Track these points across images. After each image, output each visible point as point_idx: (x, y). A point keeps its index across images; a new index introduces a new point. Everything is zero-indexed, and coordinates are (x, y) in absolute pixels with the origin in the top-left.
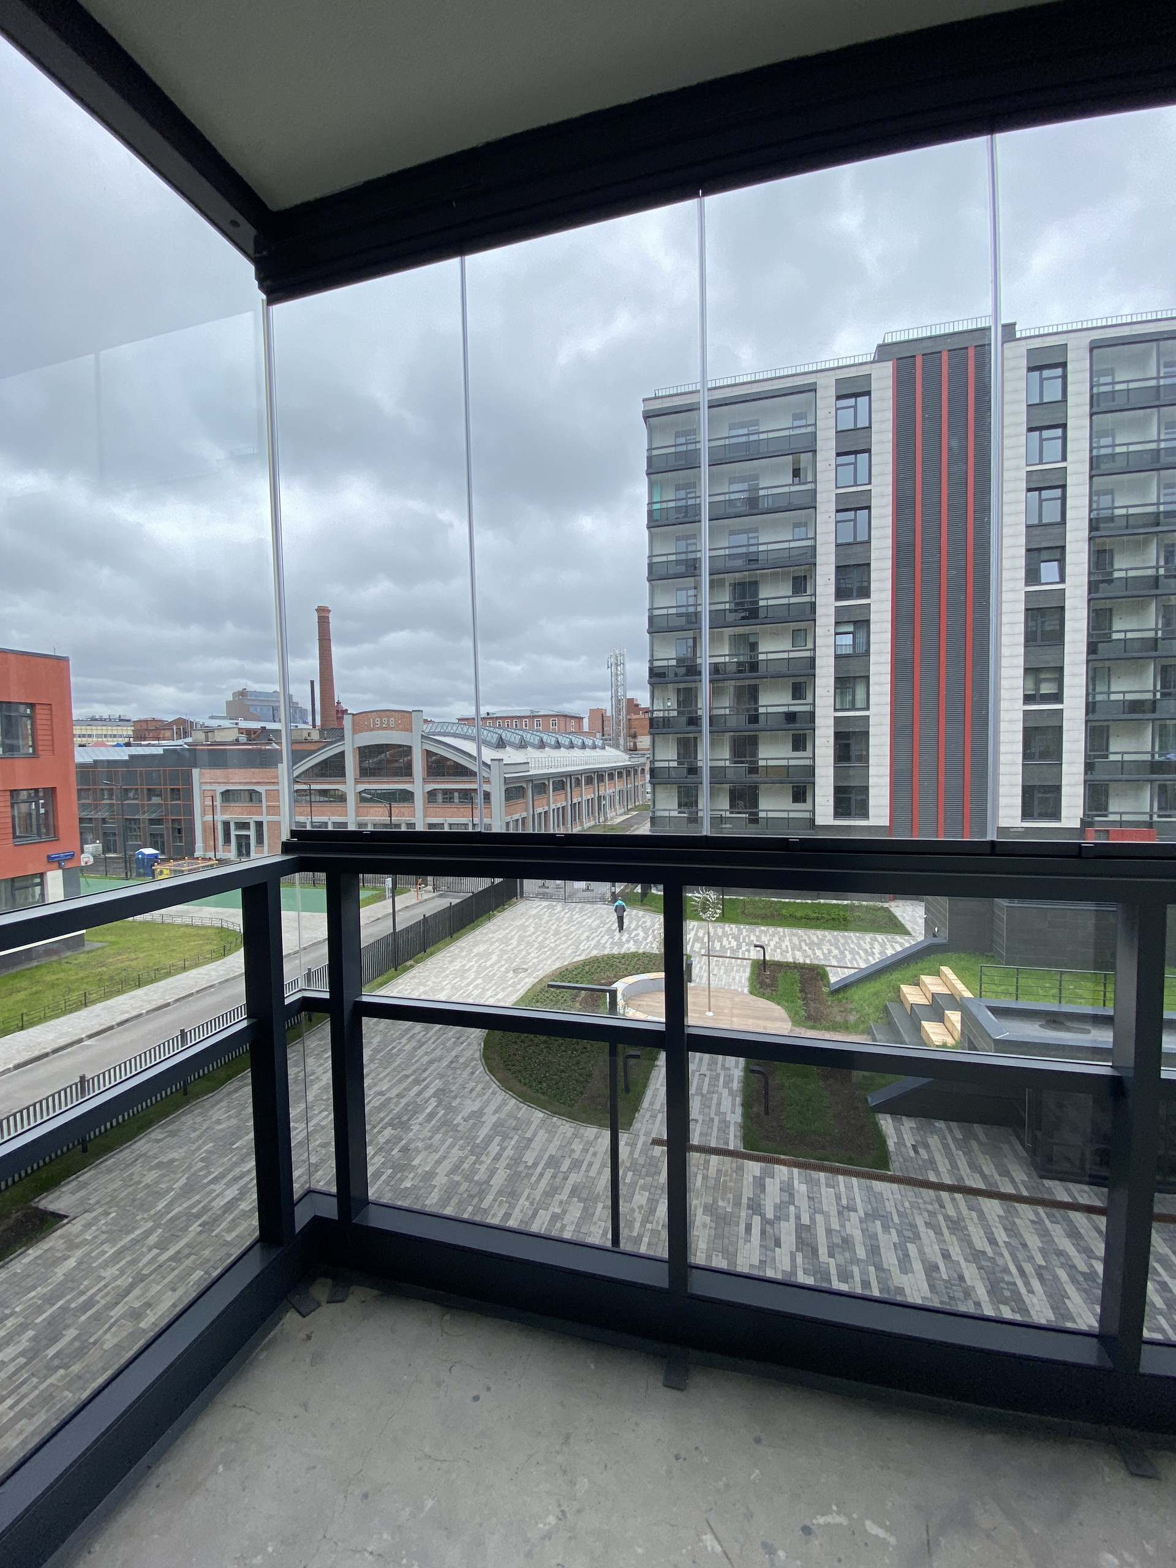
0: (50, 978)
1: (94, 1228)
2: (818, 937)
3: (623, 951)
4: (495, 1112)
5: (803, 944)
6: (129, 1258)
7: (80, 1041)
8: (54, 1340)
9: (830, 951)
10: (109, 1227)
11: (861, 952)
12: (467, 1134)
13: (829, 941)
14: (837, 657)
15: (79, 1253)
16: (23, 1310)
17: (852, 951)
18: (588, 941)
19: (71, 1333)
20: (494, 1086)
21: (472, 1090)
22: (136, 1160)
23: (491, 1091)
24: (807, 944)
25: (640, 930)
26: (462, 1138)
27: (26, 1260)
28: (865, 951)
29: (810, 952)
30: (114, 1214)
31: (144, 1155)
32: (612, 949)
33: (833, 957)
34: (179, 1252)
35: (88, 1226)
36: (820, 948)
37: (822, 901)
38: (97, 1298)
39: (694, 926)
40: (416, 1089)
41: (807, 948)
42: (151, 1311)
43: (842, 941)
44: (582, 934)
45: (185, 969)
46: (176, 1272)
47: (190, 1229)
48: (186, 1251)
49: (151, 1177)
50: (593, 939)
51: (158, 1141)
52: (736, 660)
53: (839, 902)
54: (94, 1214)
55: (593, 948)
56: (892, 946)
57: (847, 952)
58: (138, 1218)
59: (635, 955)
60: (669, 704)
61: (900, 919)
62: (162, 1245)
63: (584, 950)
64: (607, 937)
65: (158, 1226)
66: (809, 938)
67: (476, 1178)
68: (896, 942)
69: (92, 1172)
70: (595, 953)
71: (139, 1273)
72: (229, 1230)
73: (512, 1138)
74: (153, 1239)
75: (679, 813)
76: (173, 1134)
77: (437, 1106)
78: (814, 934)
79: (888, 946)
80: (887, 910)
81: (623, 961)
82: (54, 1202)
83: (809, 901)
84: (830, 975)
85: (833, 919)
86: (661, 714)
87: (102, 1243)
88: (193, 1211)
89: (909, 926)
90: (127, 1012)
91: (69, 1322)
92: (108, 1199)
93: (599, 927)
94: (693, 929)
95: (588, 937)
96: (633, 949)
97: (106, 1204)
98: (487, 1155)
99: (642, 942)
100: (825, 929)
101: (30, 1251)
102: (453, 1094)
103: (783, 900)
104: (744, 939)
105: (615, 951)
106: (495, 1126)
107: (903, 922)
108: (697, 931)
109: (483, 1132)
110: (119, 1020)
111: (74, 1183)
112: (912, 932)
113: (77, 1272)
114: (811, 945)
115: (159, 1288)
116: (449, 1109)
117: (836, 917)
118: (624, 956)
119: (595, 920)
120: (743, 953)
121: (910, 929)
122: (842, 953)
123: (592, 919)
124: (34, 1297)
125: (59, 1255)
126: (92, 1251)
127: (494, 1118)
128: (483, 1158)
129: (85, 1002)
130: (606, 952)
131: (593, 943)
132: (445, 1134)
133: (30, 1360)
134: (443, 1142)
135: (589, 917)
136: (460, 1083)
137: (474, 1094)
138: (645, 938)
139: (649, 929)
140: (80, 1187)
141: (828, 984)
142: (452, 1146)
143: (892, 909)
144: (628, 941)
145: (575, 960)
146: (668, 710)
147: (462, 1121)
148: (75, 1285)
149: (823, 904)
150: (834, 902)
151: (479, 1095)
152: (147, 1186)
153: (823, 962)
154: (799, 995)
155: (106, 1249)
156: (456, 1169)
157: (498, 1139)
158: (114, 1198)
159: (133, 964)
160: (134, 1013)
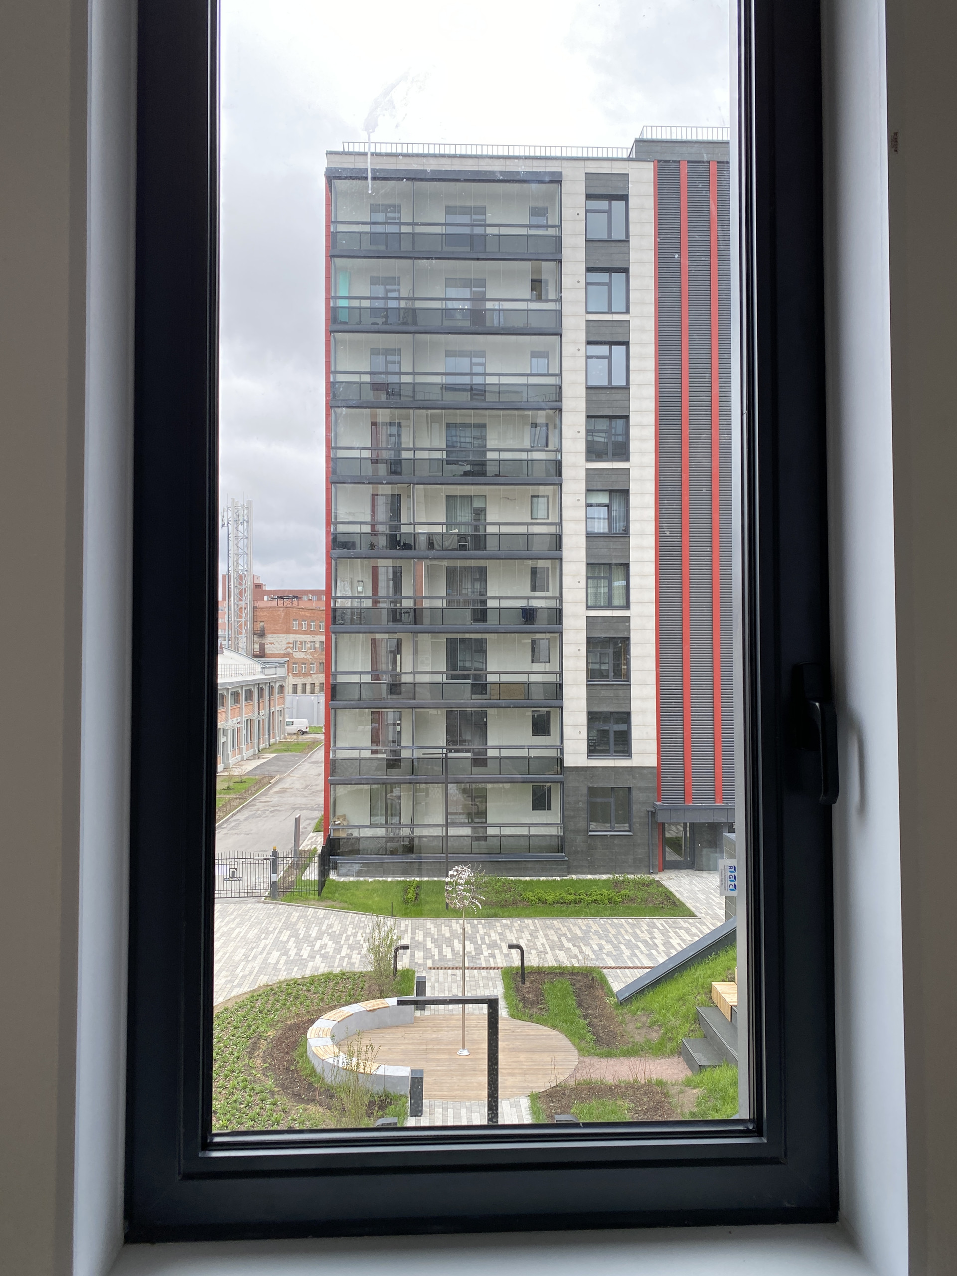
2: (580, 928)
3: (308, 973)
5: (563, 939)
9: (601, 948)
11: (640, 944)
13: (596, 932)
14: (590, 536)
17: (629, 945)
18: (248, 962)
24: (569, 940)
25: (326, 939)
28: (645, 942)
29: (575, 951)
32: (290, 970)
33: (607, 955)
36: (587, 944)
37: (574, 877)
39: (407, 926)
41: (570, 945)
43: (613, 931)
44: (234, 951)
50: (255, 958)
52: (456, 531)
53: (597, 877)
55: (260, 972)
56: (676, 933)
57: (623, 947)
59: (328, 978)
60: (360, 589)
61: (678, 896)
63: (244, 977)
64: (276, 954)
66: (570, 930)
68: (681, 928)
70: (263, 980)
75: (373, 752)
78: (574, 925)
79: (672, 934)
80: (659, 884)
81: (312, 988)
83: (558, 878)
84: (610, 980)
85: (595, 901)
86: (348, 603)
89: (690, 904)
93: (259, 939)
94: (406, 931)
95: (246, 956)
96: (323, 969)
99: (334, 957)
100: (587, 915)
103: (523, 879)
104: (482, 939)
105: (296, 974)
107: (682, 899)
108: (413, 933)
112: (697, 913)
114: (574, 939)
117: (599, 897)
118: (312, 980)
119: (251, 927)
120: (487, 961)
121: (693, 909)
122: (616, 947)
123: (244, 928)
130: (283, 976)
131: (257, 964)
135: (239, 925)
138: (338, 951)
139: (340, 935)
141: (610, 993)
143: (664, 883)
144: (312, 957)
145: (234, 994)
146: (361, 598)
149: (578, 881)
150: (589, 877)
153: (598, 964)
154: (578, 1012)
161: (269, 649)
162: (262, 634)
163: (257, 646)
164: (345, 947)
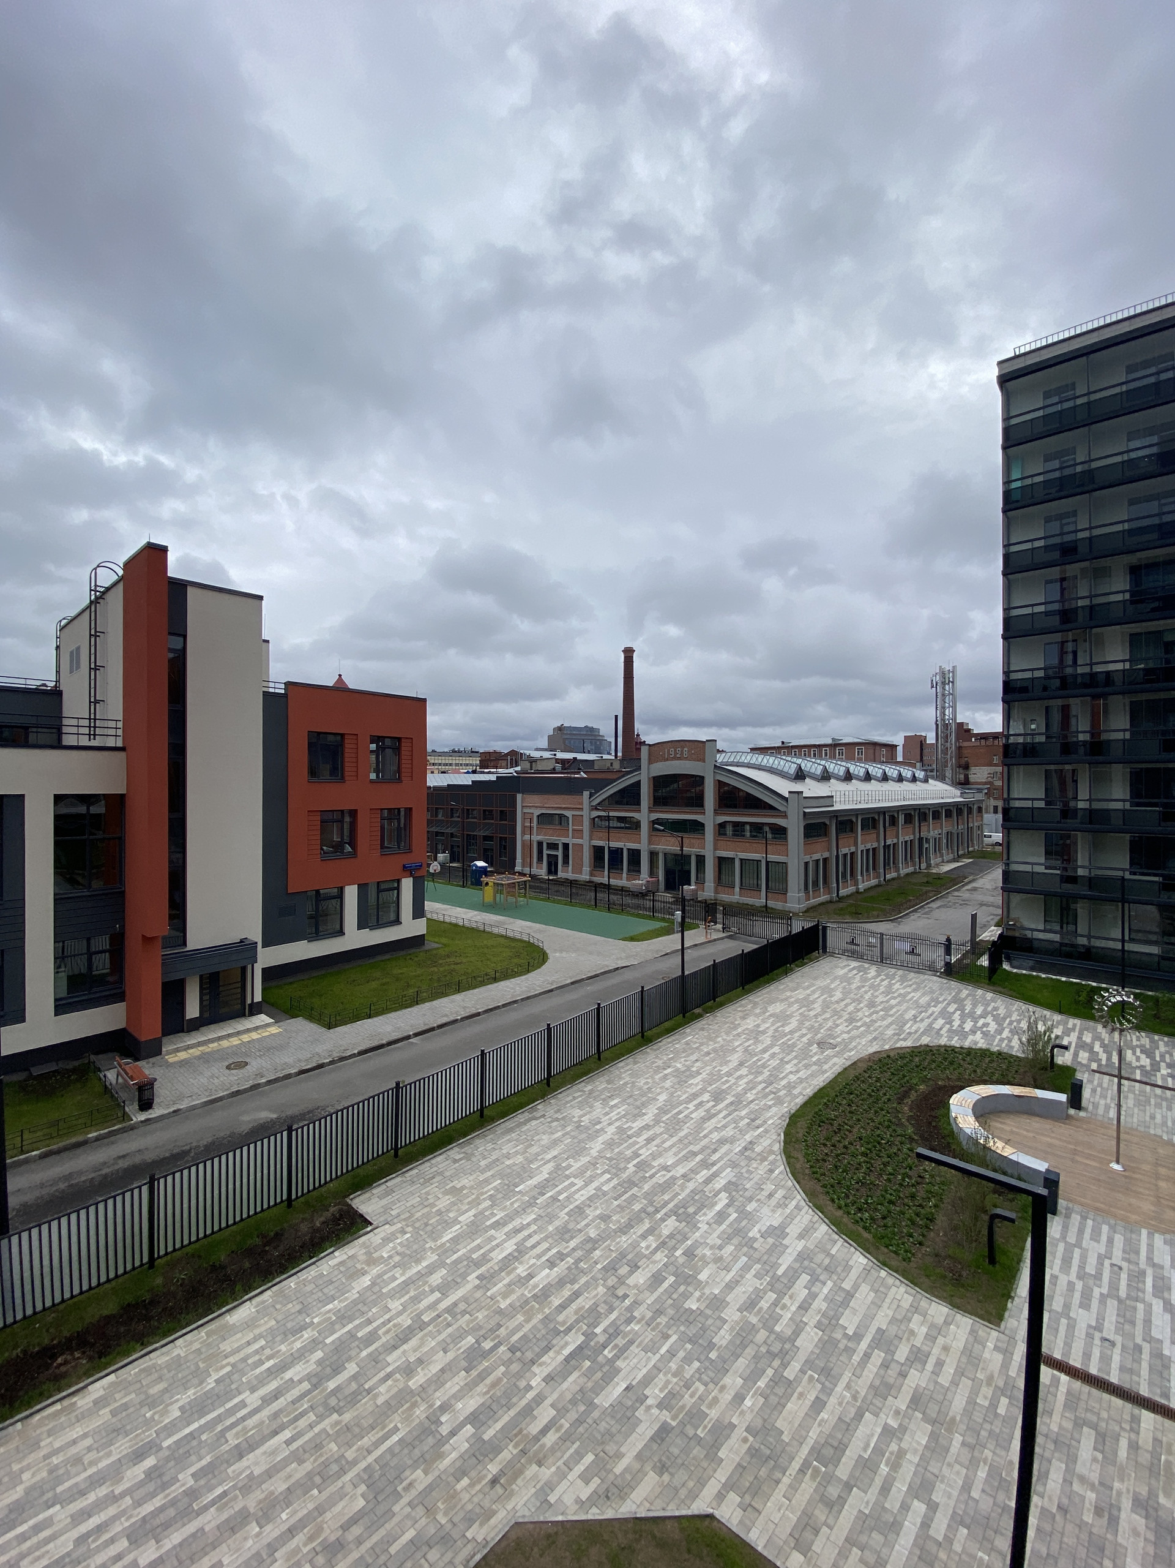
0: (396, 971)
1: (391, 1245)
3: (967, 1044)
4: (801, 1236)
6: (412, 1294)
7: (408, 1037)
8: (337, 1370)
10: (403, 1249)
12: (765, 1257)
15: (375, 1271)
16: (319, 1323)
18: (916, 1022)
19: (352, 1368)
20: (799, 1197)
21: (770, 1196)
22: (433, 1178)
23: (794, 1203)
25: (989, 1019)
26: (758, 1261)
27: (332, 1263)
30: (408, 1235)
31: (441, 1173)
32: (950, 1038)
34: (455, 1304)
35: (386, 1240)
38: (380, 1332)
39: (1075, 1025)
40: (704, 1173)
42: (423, 1369)
44: (906, 1011)
45: (495, 980)
46: (450, 1330)
47: (468, 1278)
48: (462, 1306)
49: (444, 1202)
50: (922, 1020)
51: (455, 1161)
52: (1142, 666)
54: (394, 1228)
55: (923, 1033)
58: (427, 1246)
59: (985, 1053)
60: (1033, 726)
62: (444, 1289)
63: (910, 1034)
64: (941, 1022)
65: (443, 1264)
67: (778, 1328)
69: (399, 1179)
70: (925, 1040)
71: (419, 1315)
72: (505, 1296)
73: (824, 1284)
74: (436, 1279)
75: (1046, 868)
76: (468, 1157)
77: (728, 1205)
81: (968, 1059)
82: (366, 1204)
86: (1021, 740)
87: (395, 1267)
88: (474, 1256)
90: (446, 1015)
91: (353, 1353)
92: (408, 1215)
93: (929, 1005)
94: (1073, 1029)
95: (915, 1017)
96: (982, 1044)
97: (405, 1220)
98: (791, 1297)
99: (994, 1037)
101: (336, 1254)
102: (747, 1194)
104: (1162, 1056)
105: (955, 1042)
106: (801, 1257)
108: (1081, 1033)
109: (786, 1262)
110: (440, 1022)
111: (383, 1187)
113: (369, 1293)
115: (433, 1343)
116: (743, 1214)
118: (970, 1052)
119: (923, 995)
123: (919, 994)
124: (329, 1311)
125: (359, 1266)
126: (385, 1273)
127: (800, 1245)
128: (786, 1300)
129: (416, 1001)
130: (943, 1041)
131: (923, 1026)
132: (738, 1247)
133: (315, 1386)
134: (736, 1259)
135: (915, 990)
136: (755, 1180)
137: (773, 1202)
138: (999, 1032)
139: (1004, 1019)
140: (388, 1193)
142: (746, 1268)
144: (973, 1032)
145: (898, 1045)
146: (1033, 735)
147: (758, 1236)
148: (365, 1309)
151: (779, 1205)
152: (439, 1213)
155: (397, 1275)
156: (750, 1305)
157: (805, 1278)
158: (412, 1215)
159: (457, 967)
160: (452, 1018)
161: (972, 778)
162: (966, 767)
163: (962, 776)
164: (1007, 1030)
